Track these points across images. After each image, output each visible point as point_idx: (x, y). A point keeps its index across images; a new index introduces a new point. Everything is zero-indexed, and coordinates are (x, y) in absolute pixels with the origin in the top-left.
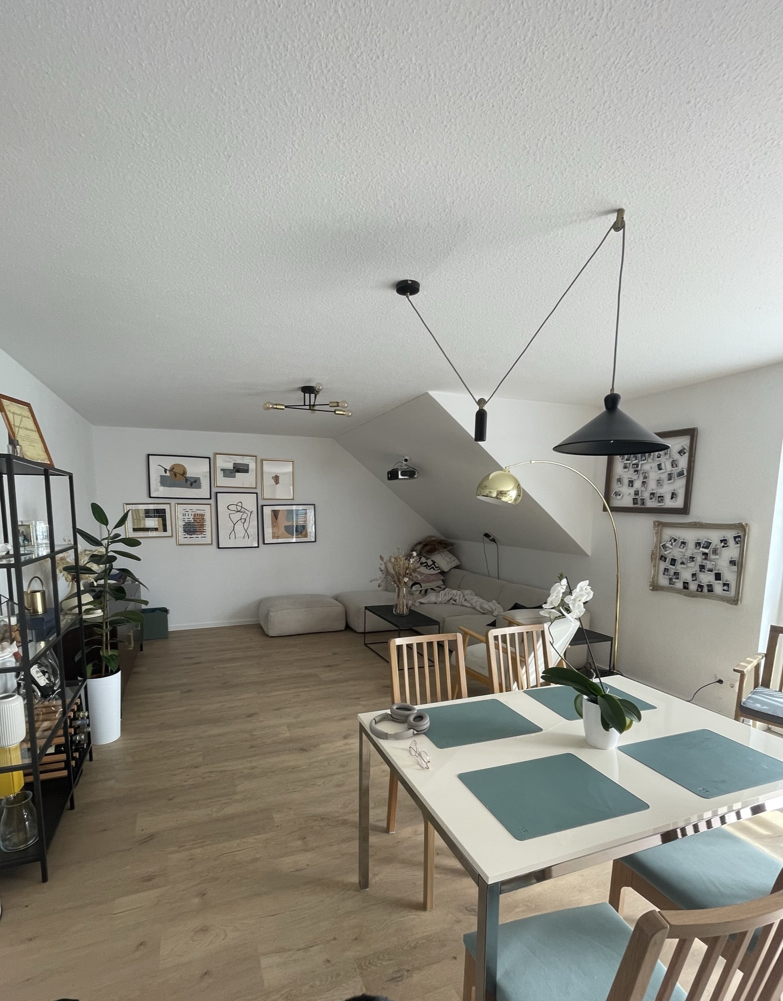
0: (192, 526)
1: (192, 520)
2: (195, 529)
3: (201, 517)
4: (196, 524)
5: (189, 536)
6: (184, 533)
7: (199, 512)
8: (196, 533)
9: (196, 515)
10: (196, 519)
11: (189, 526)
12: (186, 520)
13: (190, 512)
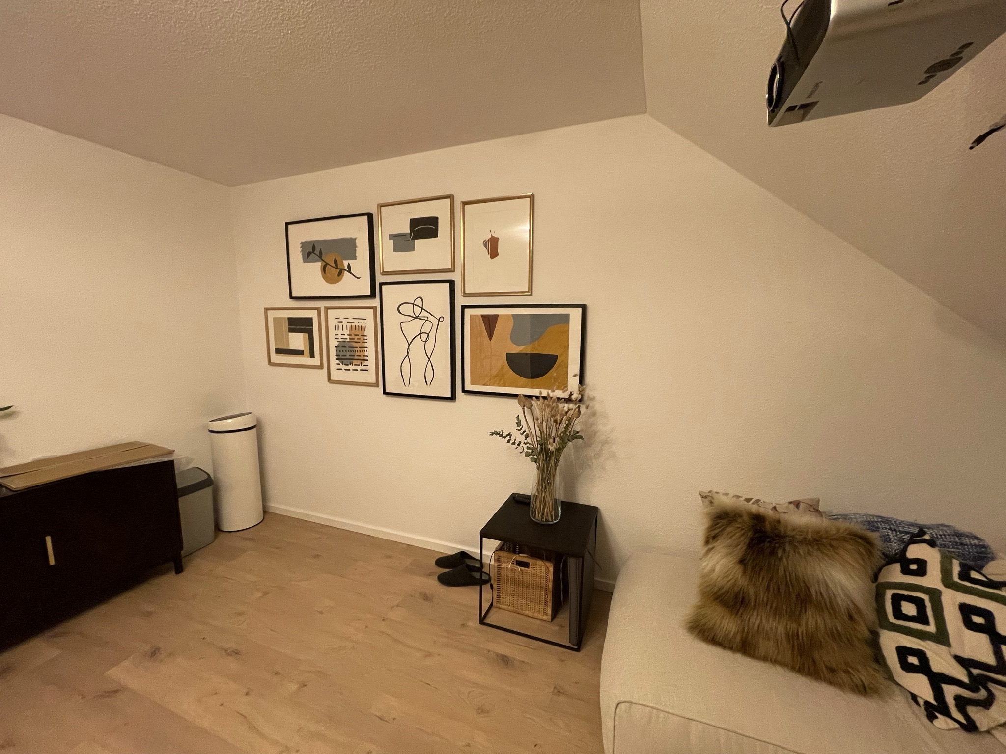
0: (347, 348)
1: (348, 337)
2: (352, 354)
3: (360, 333)
4: (355, 344)
5: (344, 367)
6: (338, 362)
7: (356, 323)
8: (355, 362)
9: (354, 328)
10: (353, 337)
11: (344, 349)
12: (340, 337)
13: (345, 323)
